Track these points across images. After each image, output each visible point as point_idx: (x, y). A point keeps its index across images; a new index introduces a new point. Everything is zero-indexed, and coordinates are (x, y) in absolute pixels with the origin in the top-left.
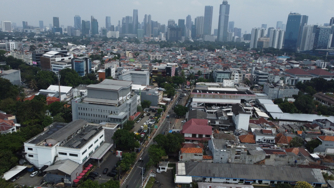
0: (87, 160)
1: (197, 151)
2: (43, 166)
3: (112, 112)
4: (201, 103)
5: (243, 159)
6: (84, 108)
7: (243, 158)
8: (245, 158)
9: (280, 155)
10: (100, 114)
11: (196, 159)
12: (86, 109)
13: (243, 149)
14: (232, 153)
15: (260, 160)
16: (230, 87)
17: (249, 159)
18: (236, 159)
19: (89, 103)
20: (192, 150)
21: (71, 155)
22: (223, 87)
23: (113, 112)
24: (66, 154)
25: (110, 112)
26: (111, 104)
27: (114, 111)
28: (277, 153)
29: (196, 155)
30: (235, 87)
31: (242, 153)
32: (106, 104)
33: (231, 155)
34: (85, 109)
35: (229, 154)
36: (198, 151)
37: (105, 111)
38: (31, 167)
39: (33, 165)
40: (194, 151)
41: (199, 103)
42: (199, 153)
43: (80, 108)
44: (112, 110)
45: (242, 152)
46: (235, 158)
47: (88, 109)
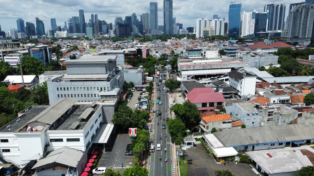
0: (90, 146)
1: (224, 117)
2: (29, 162)
3: (101, 88)
4: (191, 76)
5: (276, 121)
6: (64, 88)
7: (276, 119)
8: (278, 119)
9: (311, 111)
10: (87, 92)
11: (225, 127)
12: (68, 88)
13: (276, 109)
14: (264, 115)
15: (293, 120)
16: (214, 59)
17: (282, 120)
18: (269, 122)
19: (71, 81)
20: (217, 117)
21: (68, 140)
22: (207, 59)
23: (103, 89)
24: (61, 140)
25: (100, 89)
26: (99, 79)
27: (104, 87)
28: (307, 110)
29: (224, 123)
30: (219, 59)
31: (275, 114)
32: (94, 79)
33: (263, 117)
34: (66, 89)
35: (261, 116)
36: (226, 118)
37: (93, 88)
38: (8, 166)
39: (10, 163)
40: (221, 118)
41: (188, 76)
42: (226, 120)
43: (59, 89)
44: (101, 86)
45: (275, 112)
46: (268, 120)
47: (69, 89)
